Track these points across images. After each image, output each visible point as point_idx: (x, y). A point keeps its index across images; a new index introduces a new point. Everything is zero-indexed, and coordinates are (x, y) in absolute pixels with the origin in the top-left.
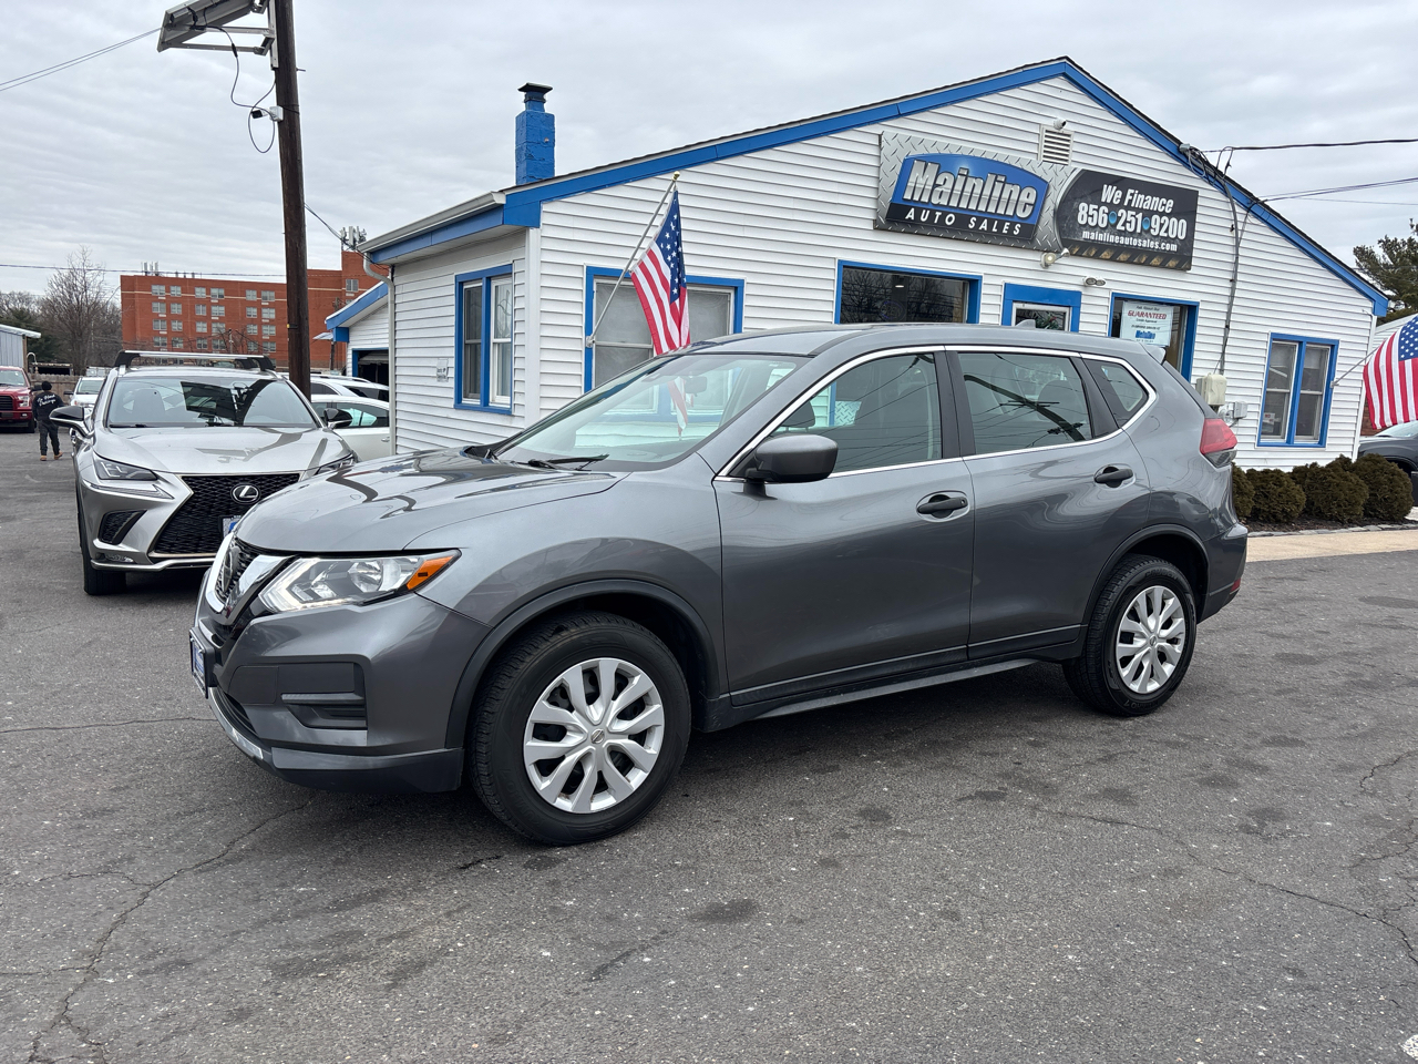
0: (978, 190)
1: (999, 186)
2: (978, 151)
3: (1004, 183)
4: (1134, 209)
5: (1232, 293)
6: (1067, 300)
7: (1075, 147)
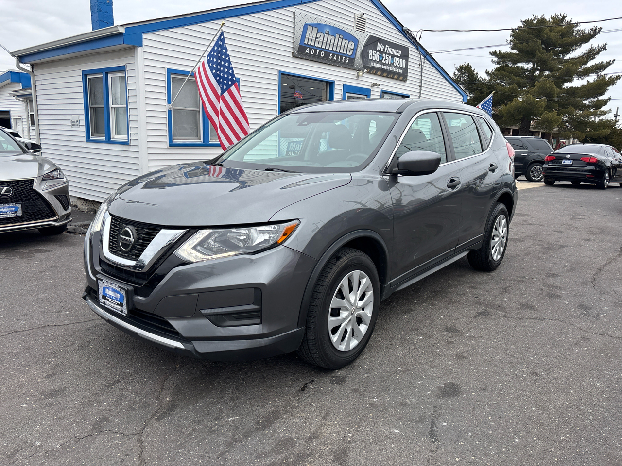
0: (332, 41)
1: (340, 40)
2: (333, 23)
3: (342, 39)
4: (388, 54)
5: (420, 91)
6: (365, 93)
7: (367, 25)
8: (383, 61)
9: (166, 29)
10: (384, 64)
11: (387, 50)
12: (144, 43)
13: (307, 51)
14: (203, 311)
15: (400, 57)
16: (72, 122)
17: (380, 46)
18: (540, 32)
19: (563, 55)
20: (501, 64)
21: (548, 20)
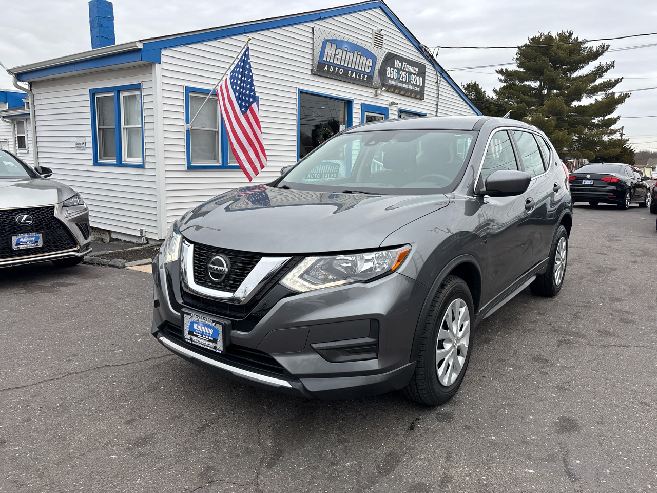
0: (351, 58)
1: (359, 56)
2: (351, 40)
3: (361, 55)
4: (405, 71)
5: (437, 110)
6: (384, 111)
7: (385, 41)
8: (401, 79)
9: (185, 45)
10: (402, 82)
11: (404, 68)
12: (162, 60)
13: (326, 68)
14: (314, 346)
15: (417, 75)
16: (77, 144)
17: (397, 64)
18: (547, 50)
19: (570, 73)
20: (508, 82)
21: (554, 38)
